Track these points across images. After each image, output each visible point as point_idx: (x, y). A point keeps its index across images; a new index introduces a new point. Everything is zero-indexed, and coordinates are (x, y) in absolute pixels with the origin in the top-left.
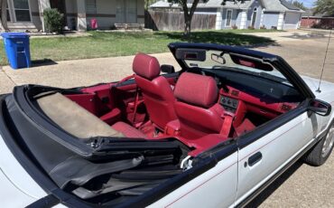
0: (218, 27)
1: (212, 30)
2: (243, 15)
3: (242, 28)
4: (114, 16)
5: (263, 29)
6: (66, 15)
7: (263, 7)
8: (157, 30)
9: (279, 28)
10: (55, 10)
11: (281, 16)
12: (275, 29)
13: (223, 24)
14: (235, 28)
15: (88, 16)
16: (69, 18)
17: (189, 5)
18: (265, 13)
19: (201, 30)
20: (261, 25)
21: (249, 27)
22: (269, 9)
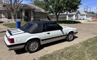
0: (67, 19)
1: (66, 20)
2: (74, 16)
3: (74, 19)
4: (40, 17)
5: (80, 19)
6: (28, 17)
7: (80, 14)
8: (51, 20)
9: (85, 19)
10: (26, 16)
11: (85, 16)
12: (84, 19)
13: (68, 18)
14: (72, 19)
15: (34, 17)
16: (29, 18)
17: (58, 14)
18: (81, 15)
19: (62, 20)
20: (80, 18)
21: (76, 19)
22: (82, 14)
